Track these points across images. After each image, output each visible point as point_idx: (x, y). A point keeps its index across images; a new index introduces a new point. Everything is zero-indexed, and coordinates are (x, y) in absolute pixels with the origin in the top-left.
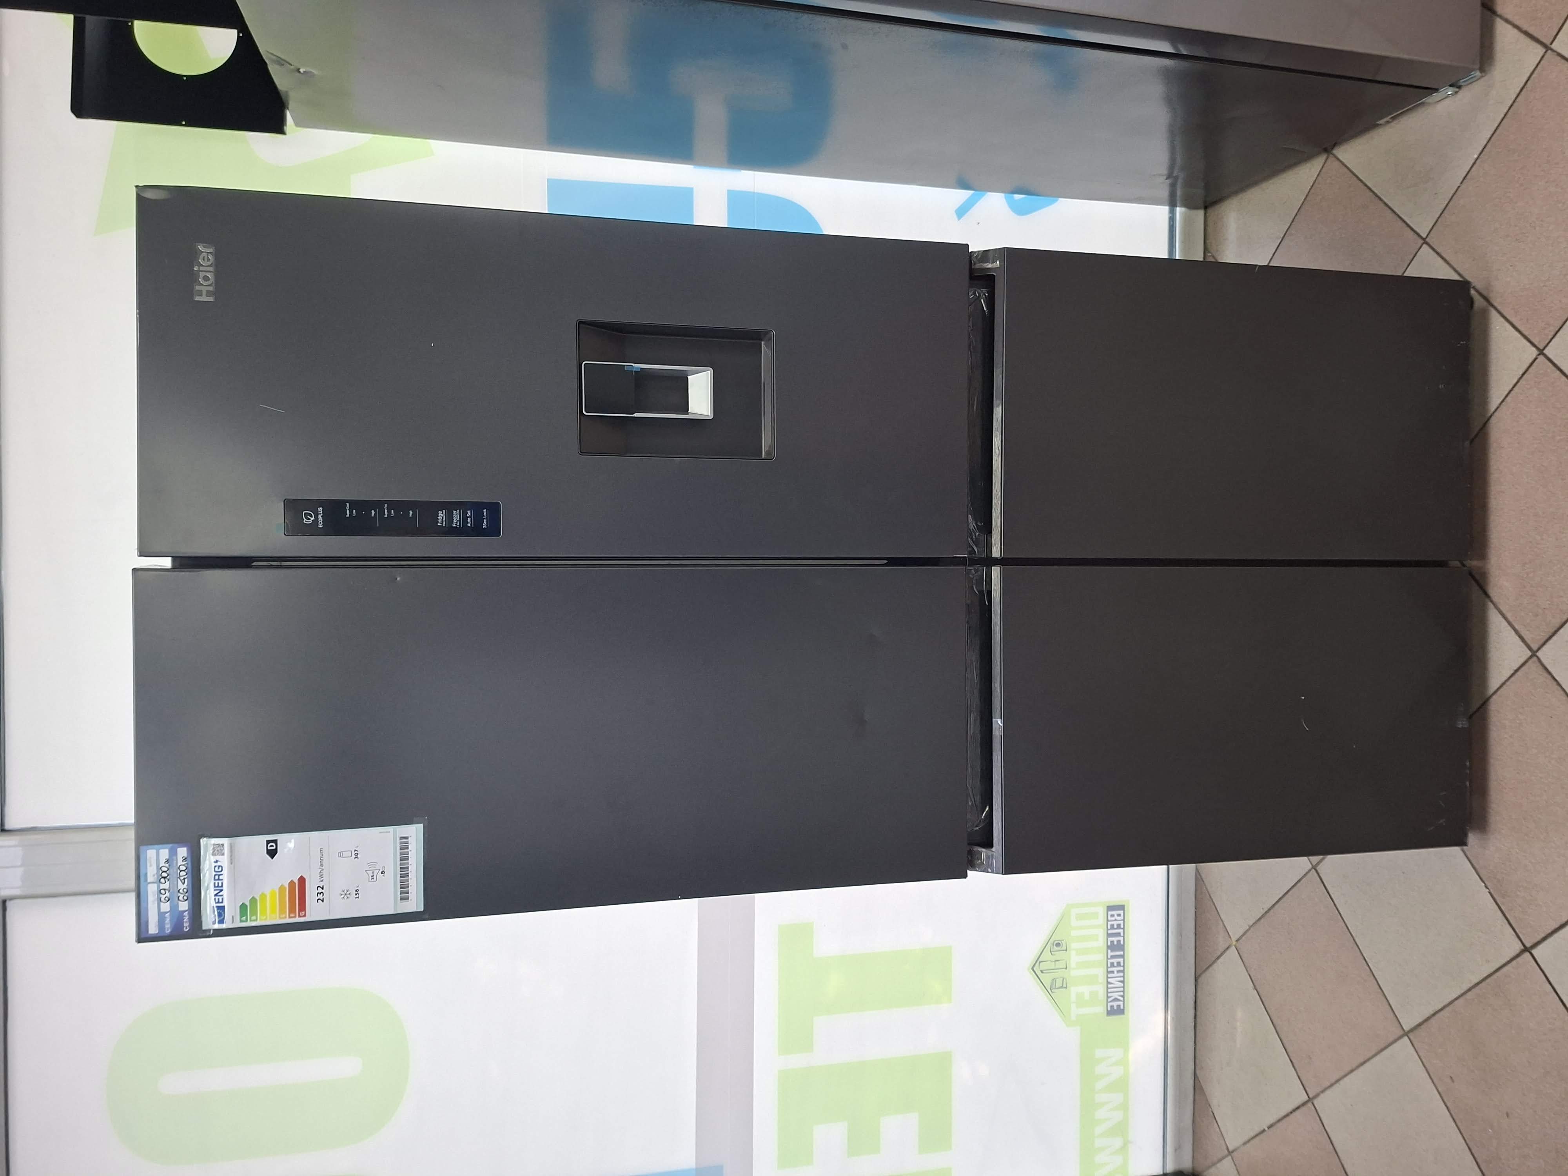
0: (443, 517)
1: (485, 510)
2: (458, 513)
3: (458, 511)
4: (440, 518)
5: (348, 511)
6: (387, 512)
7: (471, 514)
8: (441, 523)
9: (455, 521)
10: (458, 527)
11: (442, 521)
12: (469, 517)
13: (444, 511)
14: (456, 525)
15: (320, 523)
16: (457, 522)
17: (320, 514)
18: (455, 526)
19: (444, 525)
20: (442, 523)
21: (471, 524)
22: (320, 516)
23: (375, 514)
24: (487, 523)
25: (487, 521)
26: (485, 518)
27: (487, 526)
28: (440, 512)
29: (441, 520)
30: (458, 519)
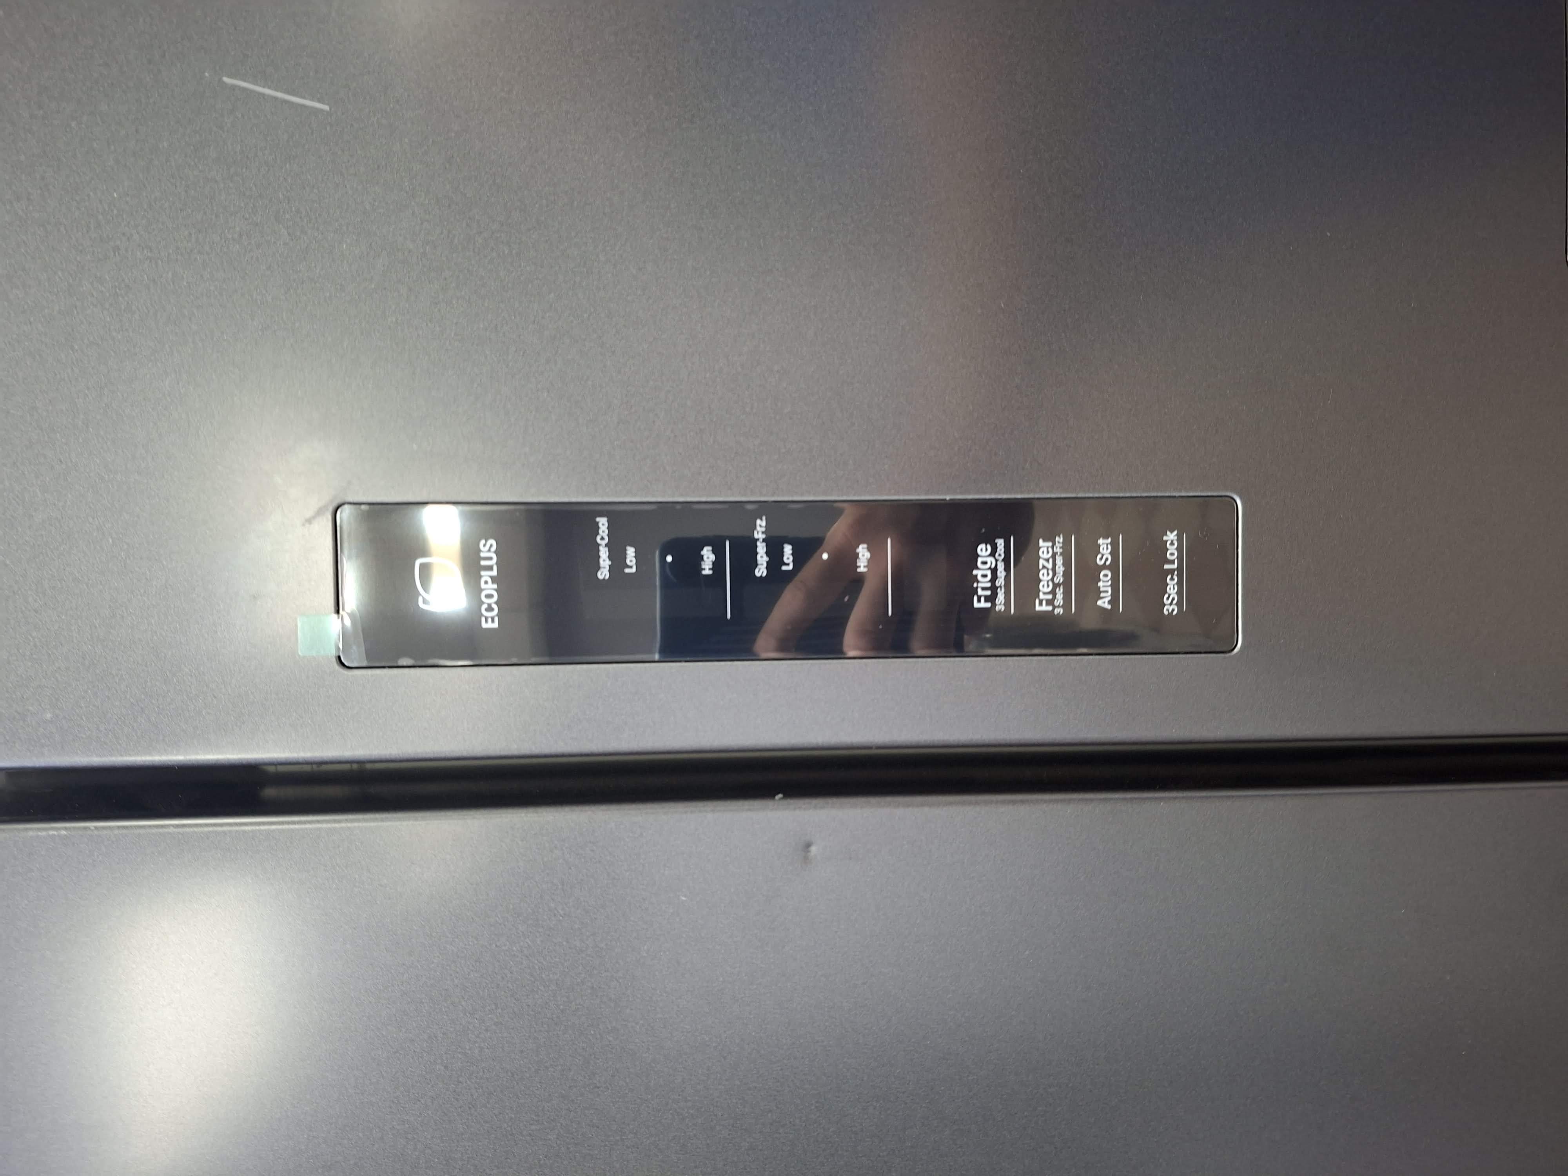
0: (994, 571)
1: (1171, 536)
2: (1058, 550)
3: (1059, 540)
4: (982, 575)
5: (604, 553)
6: (767, 553)
7: (1114, 553)
8: (987, 599)
9: (1045, 587)
10: (1059, 611)
11: (994, 589)
12: (1104, 567)
13: (1000, 543)
14: (1050, 602)
15: (490, 609)
16: (1053, 592)
17: (490, 568)
18: (1045, 608)
19: (1000, 607)
20: (992, 599)
21: (1114, 601)
22: (486, 575)
23: (718, 565)
24: (1179, 593)
25: (1180, 583)
26: (1172, 571)
27: (1179, 604)
28: (983, 550)
29: (984, 582)
30: (1059, 579)
